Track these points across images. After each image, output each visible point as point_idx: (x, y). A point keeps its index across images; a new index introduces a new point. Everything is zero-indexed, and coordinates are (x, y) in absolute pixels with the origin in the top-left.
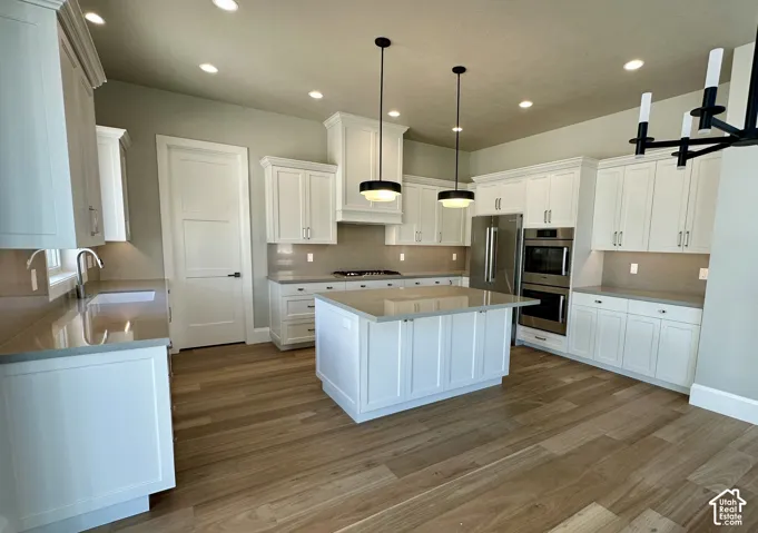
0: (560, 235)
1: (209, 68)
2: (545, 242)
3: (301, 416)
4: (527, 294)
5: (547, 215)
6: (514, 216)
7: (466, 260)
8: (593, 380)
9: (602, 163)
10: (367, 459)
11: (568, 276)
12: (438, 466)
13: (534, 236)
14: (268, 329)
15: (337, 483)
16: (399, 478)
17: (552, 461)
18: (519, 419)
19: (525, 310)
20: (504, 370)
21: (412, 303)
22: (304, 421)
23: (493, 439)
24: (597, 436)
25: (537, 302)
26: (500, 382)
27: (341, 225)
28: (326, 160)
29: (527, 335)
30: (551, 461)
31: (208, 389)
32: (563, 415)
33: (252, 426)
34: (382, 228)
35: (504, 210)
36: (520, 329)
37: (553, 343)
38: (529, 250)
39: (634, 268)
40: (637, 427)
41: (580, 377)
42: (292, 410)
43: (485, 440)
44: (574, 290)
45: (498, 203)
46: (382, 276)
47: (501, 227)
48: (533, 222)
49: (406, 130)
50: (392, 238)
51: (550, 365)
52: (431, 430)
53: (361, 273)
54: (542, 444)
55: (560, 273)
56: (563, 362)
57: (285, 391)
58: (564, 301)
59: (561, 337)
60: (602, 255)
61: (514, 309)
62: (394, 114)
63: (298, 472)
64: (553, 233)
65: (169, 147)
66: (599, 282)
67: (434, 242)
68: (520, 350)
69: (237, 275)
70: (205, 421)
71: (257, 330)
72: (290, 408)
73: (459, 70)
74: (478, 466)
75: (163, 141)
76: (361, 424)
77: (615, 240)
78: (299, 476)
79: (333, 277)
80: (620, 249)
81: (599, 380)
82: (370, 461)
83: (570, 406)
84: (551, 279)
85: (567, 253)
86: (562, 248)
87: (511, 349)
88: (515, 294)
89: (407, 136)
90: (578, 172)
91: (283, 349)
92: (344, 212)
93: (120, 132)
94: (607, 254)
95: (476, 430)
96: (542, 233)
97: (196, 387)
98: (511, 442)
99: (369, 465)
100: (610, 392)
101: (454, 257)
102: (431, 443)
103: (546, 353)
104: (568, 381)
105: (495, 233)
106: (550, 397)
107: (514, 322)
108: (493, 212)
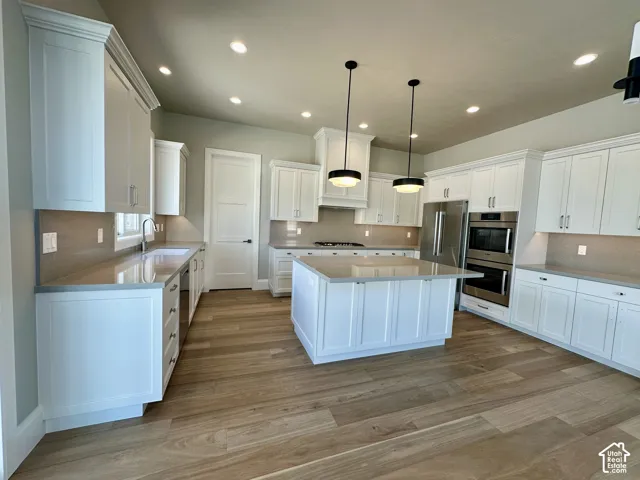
0: (503, 219)
1: (236, 101)
2: (488, 224)
3: (273, 352)
4: (470, 267)
5: (491, 201)
6: (460, 202)
7: (419, 238)
8: (537, 352)
9: (546, 155)
10: (317, 400)
11: (511, 253)
12: (376, 421)
13: (479, 218)
14: (267, 280)
15: (286, 420)
16: (339, 425)
17: (495, 437)
18: (460, 382)
19: (469, 281)
20: (447, 333)
21: (373, 269)
22: (275, 356)
23: (431, 401)
24: (548, 416)
25: (481, 275)
26: (443, 343)
27: (322, 209)
28: (314, 162)
29: (470, 303)
30: (493, 437)
31: (217, 321)
32: (505, 385)
33: (235, 355)
34: (352, 211)
35: (452, 198)
36: (464, 297)
37: (494, 311)
38: (473, 231)
39: (582, 250)
40: (595, 414)
41: (523, 348)
42: (268, 346)
43: (425, 400)
44: (517, 267)
45: (446, 192)
46: (350, 246)
47: (449, 212)
48: (478, 207)
49: (373, 138)
50: (360, 219)
51: (491, 332)
52: (376, 380)
53: (334, 244)
54: (483, 414)
55: (504, 251)
56: (505, 331)
57: (267, 329)
58: (507, 276)
59: (505, 308)
60: (547, 236)
61: (459, 280)
62: (364, 126)
63: (257, 403)
64: (497, 216)
65: (213, 156)
66: (543, 261)
67: (393, 223)
68: (464, 315)
69: (249, 241)
70: (207, 345)
71: (260, 281)
72: (265, 344)
73: (414, 83)
74: (416, 429)
75: (209, 152)
76: (317, 366)
77: (561, 222)
78: (256, 406)
79: (314, 246)
80: (567, 231)
81: (545, 354)
82: (317, 403)
83: (514, 377)
84: (494, 256)
85: (511, 234)
86: (506, 229)
87: (455, 314)
88: (460, 267)
89: (374, 144)
90: (522, 164)
91: (275, 296)
92: (324, 198)
93: (180, 145)
94: (552, 236)
95: (416, 388)
96: (485, 216)
97: (210, 318)
98: (452, 407)
99: (316, 407)
100: (558, 368)
101: (409, 235)
102: (372, 395)
103: (488, 320)
104: (511, 350)
105: (443, 216)
106: (493, 364)
107: (458, 290)
108: (442, 199)
